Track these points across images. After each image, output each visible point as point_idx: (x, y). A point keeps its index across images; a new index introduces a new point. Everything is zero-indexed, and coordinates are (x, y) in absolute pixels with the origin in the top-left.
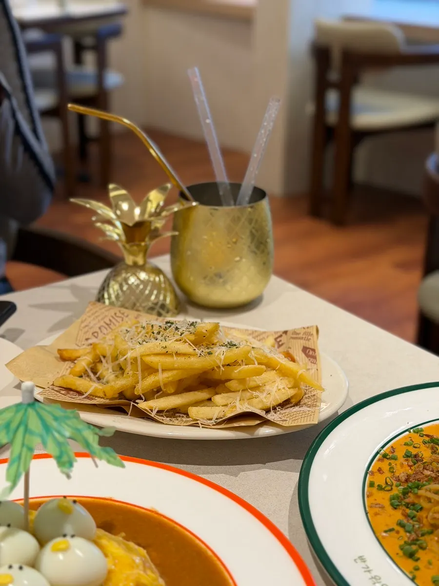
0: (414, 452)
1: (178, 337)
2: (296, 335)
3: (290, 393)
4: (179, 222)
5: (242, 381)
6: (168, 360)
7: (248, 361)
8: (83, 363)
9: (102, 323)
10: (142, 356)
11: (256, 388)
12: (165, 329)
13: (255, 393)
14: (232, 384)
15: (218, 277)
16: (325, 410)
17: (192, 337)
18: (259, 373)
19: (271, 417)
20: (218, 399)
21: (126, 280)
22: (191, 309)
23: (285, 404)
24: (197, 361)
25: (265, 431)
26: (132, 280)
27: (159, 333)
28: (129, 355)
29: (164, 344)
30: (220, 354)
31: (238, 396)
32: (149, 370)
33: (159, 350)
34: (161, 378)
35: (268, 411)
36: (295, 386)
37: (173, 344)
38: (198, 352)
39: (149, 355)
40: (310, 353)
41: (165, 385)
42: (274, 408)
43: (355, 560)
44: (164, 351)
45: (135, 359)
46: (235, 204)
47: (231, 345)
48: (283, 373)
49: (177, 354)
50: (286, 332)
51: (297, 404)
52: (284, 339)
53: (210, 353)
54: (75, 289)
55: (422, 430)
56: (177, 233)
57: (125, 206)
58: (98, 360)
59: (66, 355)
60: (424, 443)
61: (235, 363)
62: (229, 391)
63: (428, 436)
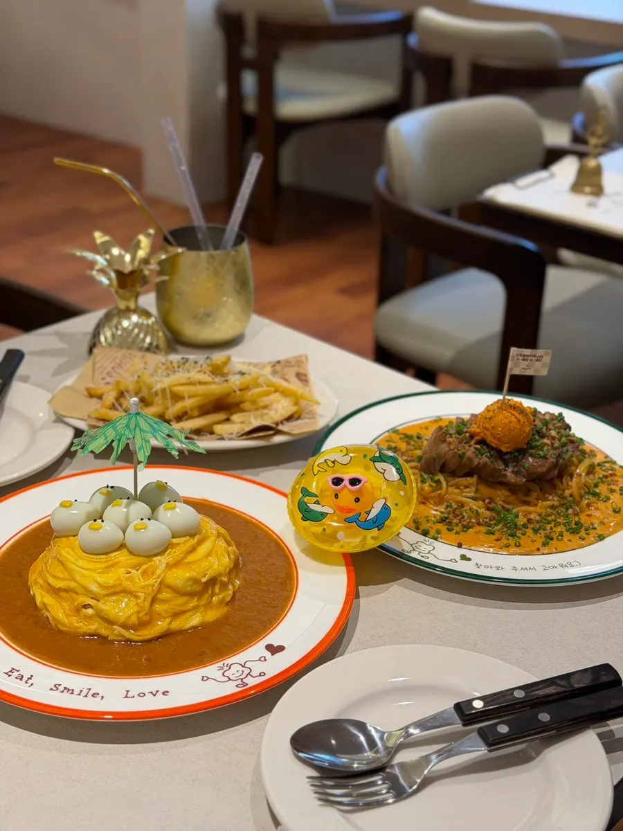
0: (394, 445)
1: (199, 369)
2: (288, 363)
3: (294, 409)
4: (167, 267)
5: (254, 402)
6: (192, 389)
7: (257, 385)
8: (110, 398)
9: (114, 364)
10: (169, 387)
11: (265, 407)
12: (184, 364)
13: (265, 411)
14: (246, 405)
15: (206, 317)
16: (322, 423)
17: (210, 369)
18: (267, 394)
19: (280, 427)
20: (235, 417)
21: (120, 323)
22: (180, 348)
23: (289, 419)
24: (216, 388)
25: (278, 439)
26: (125, 323)
27: (179, 367)
28: (159, 386)
29: (187, 375)
30: (235, 381)
31: (252, 414)
32: (177, 397)
33: (184, 381)
34: (188, 403)
35: (277, 424)
36: (296, 404)
37: (195, 375)
38: (217, 380)
39: (175, 385)
40: (302, 378)
41: (191, 410)
42: (282, 423)
44: (188, 381)
45: (163, 390)
47: (242, 374)
48: (285, 393)
49: (200, 383)
50: (279, 362)
51: (299, 418)
52: (278, 367)
53: (226, 381)
55: (398, 431)
56: (166, 278)
57: (116, 251)
58: (121, 395)
59: (92, 392)
60: (401, 439)
61: (248, 388)
62: (243, 411)
63: (403, 434)
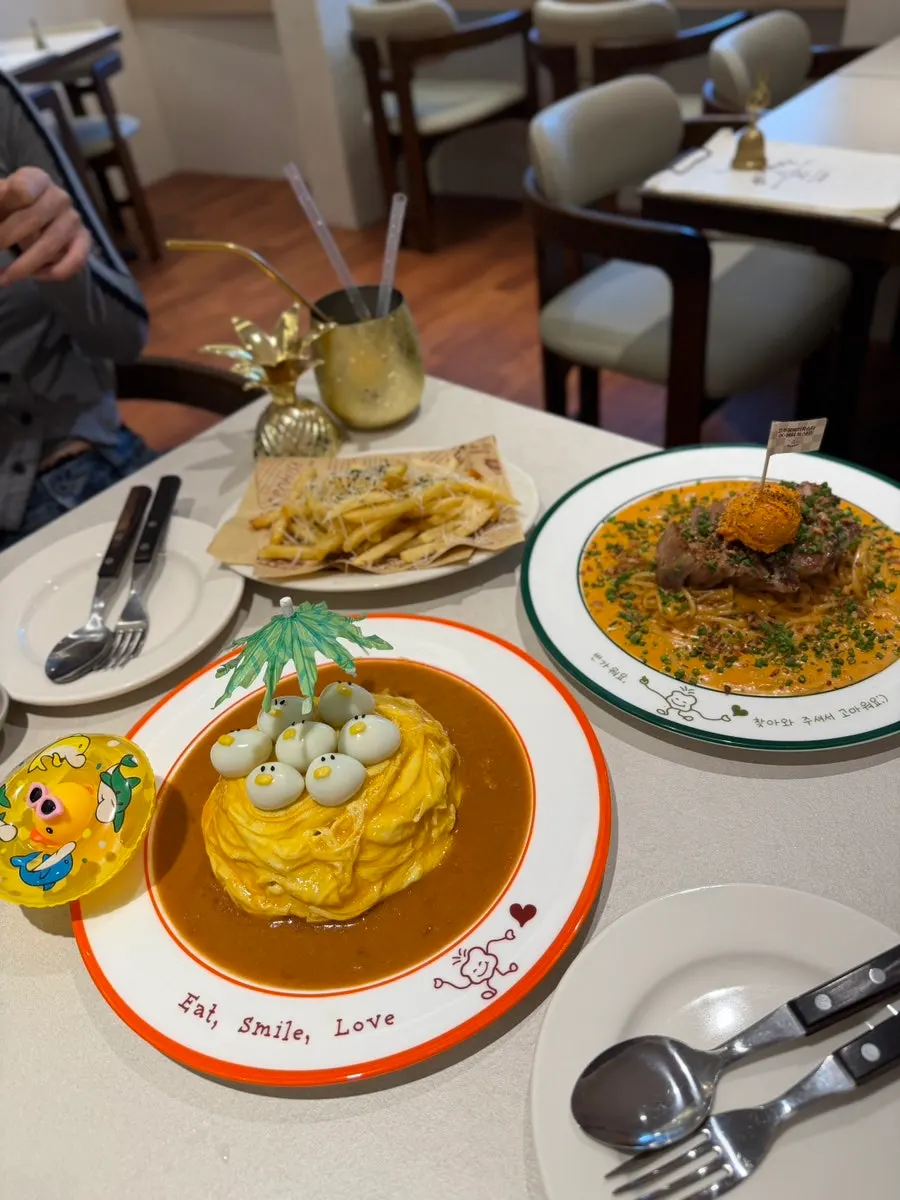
0: (613, 542)
1: (372, 487)
2: (473, 448)
3: (488, 514)
4: (320, 350)
5: (443, 515)
6: (367, 513)
7: (444, 495)
8: (279, 528)
9: (279, 480)
10: (342, 514)
11: (457, 517)
12: (354, 480)
13: (457, 523)
14: (435, 519)
16: (526, 523)
17: (385, 484)
18: (458, 504)
19: (478, 542)
20: (424, 536)
21: (281, 422)
23: (486, 526)
24: (396, 507)
25: (478, 558)
26: (287, 420)
27: (349, 485)
28: (330, 515)
29: (360, 497)
30: (418, 494)
31: (442, 528)
32: (353, 526)
33: (357, 505)
34: (366, 530)
35: (472, 535)
36: (491, 506)
37: (371, 496)
38: (395, 497)
39: (348, 512)
40: (493, 464)
41: (372, 536)
42: (478, 531)
43: (592, 659)
44: (361, 504)
45: (335, 520)
46: (374, 316)
47: (423, 481)
48: (478, 496)
49: (376, 504)
50: (463, 447)
51: (497, 521)
52: (463, 454)
53: (407, 496)
54: (225, 438)
55: (614, 518)
56: (321, 362)
57: (256, 338)
58: (291, 521)
59: (257, 524)
60: (620, 530)
61: (434, 499)
62: (432, 526)
63: (621, 522)
